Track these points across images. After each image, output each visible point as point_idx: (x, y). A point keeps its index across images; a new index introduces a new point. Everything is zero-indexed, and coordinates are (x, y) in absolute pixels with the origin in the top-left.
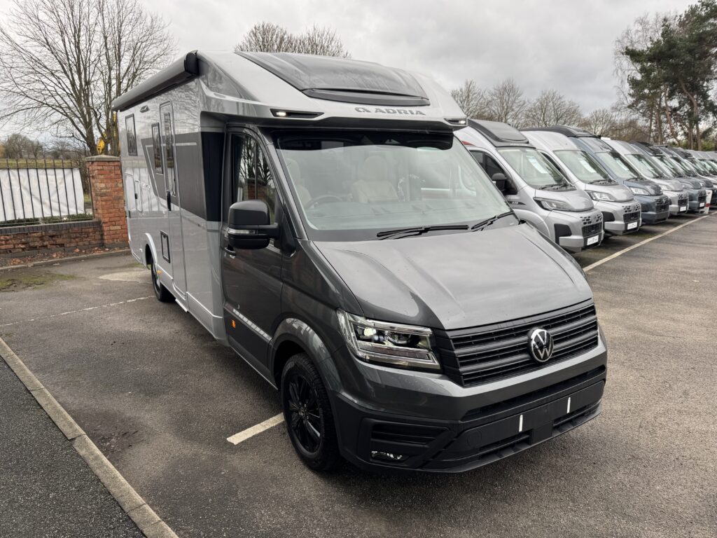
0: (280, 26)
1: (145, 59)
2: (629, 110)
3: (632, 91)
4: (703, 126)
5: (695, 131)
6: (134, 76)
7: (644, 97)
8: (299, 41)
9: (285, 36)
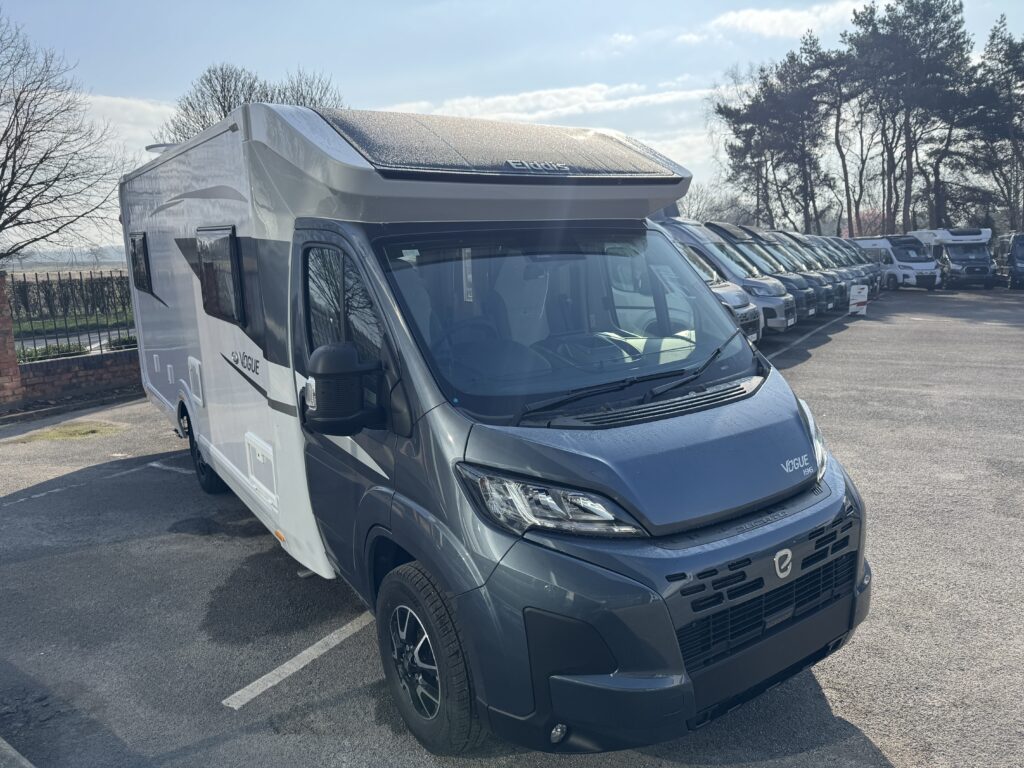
0: (248, 70)
1: (37, 117)
2: (730, 185)
3: (731, 162)
4: (820, 204)
5: (811, 210)
6: (19, 141)
7: (746, 167)
8: (277, 91)
9: (256, 84)
